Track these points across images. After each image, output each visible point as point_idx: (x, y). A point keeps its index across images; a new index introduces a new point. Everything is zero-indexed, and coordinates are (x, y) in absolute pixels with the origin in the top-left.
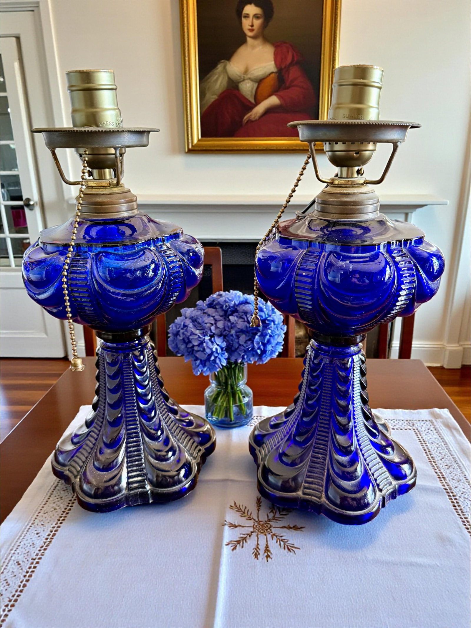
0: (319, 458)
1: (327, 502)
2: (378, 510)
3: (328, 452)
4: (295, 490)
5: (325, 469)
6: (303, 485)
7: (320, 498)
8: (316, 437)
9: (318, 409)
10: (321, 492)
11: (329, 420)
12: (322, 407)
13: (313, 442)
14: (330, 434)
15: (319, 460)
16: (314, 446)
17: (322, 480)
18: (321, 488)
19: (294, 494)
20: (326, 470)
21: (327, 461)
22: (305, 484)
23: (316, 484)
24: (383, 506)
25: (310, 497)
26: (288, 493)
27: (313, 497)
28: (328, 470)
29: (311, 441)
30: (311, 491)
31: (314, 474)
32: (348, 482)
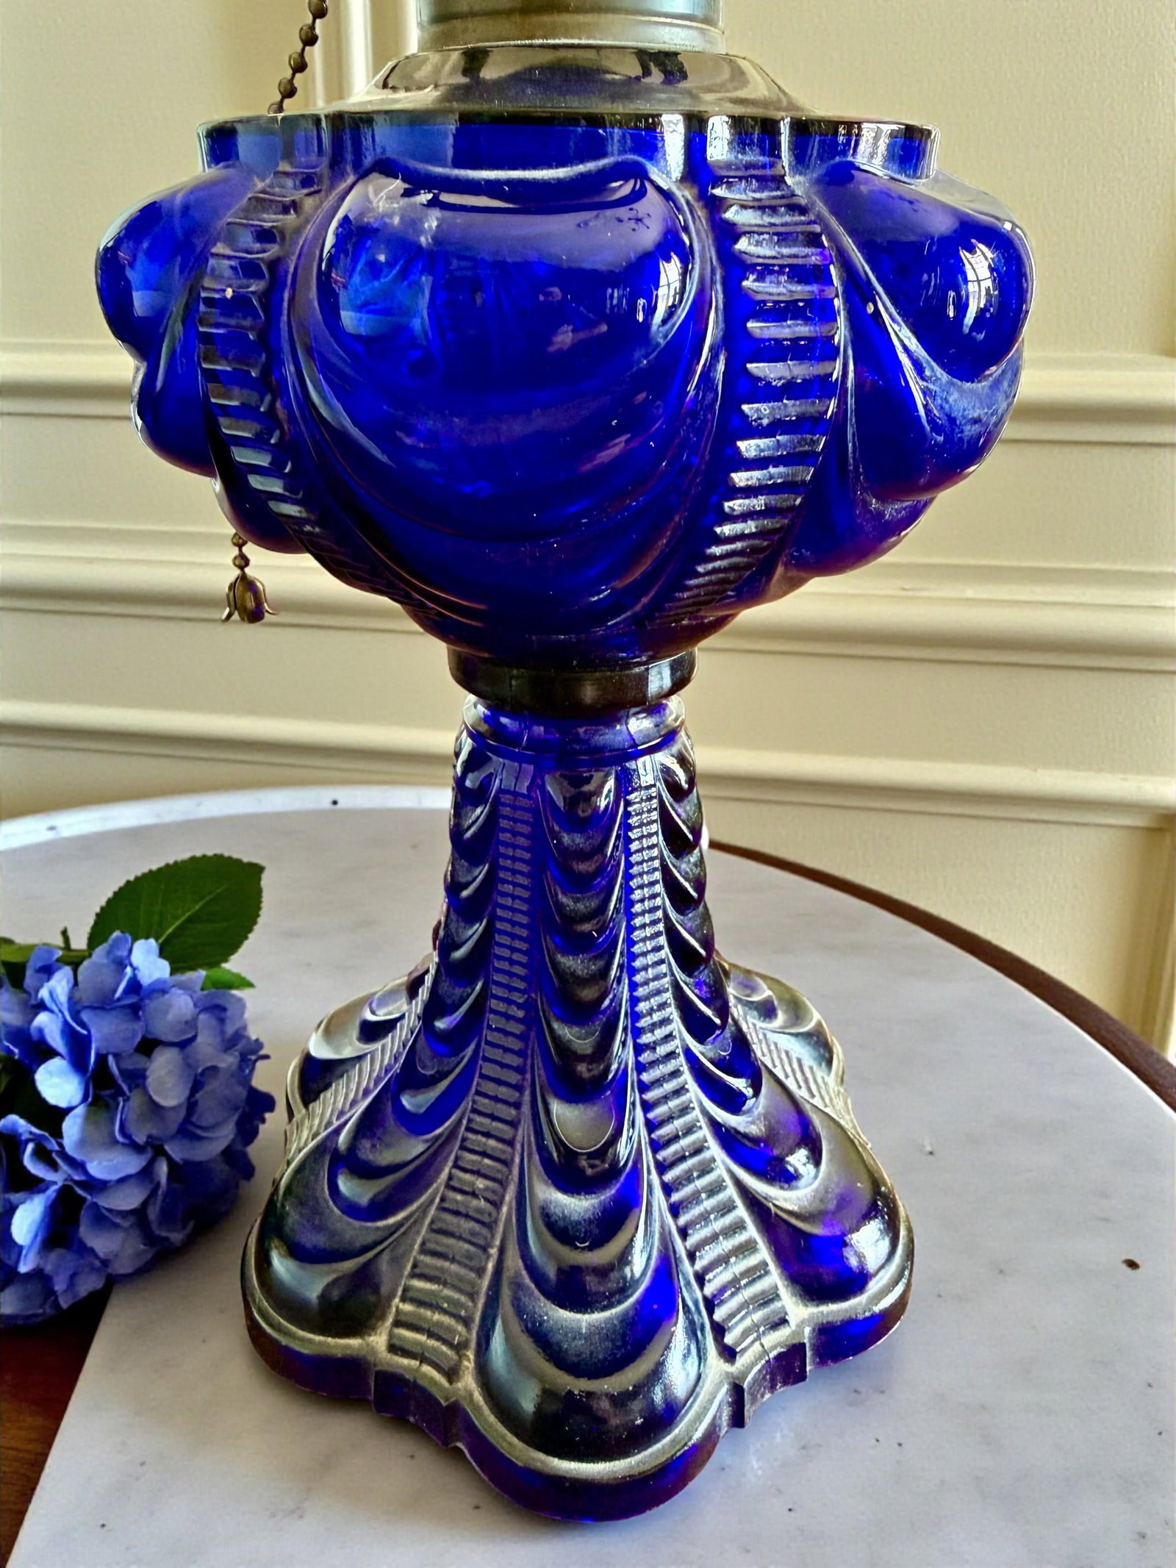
0: (474, 1194)
1: (478, 1397)
2: (711, 1438)
3: (516, 1171)
4: (359, 1326)
5: (490, 1246)
6: (394, 1310)
7: (452, 1374)
8: (474, 1102)
9: (484, 988)
10: (460, 1348)
11: (522, 1037)
12: (497, 977)
13: (459, 1122)
14: (527, 1093)
15: (474, 1203)
16: (464, 1140)
17: (472, 1296)
18: (460, 1328)
19: (354, 1342)
20: (494, 1251)
21: (505, 1209)
22: (401, 1306)
23: (445, 1312)
24: (738, 1420)
25: (414, 1363)
26: (330, 1340)
27: (427, 1369)
28: (502, 1251)
29: (453, 1118)
30: (422, 1338)
31: (447, 1264)
32: (579, 1316)
